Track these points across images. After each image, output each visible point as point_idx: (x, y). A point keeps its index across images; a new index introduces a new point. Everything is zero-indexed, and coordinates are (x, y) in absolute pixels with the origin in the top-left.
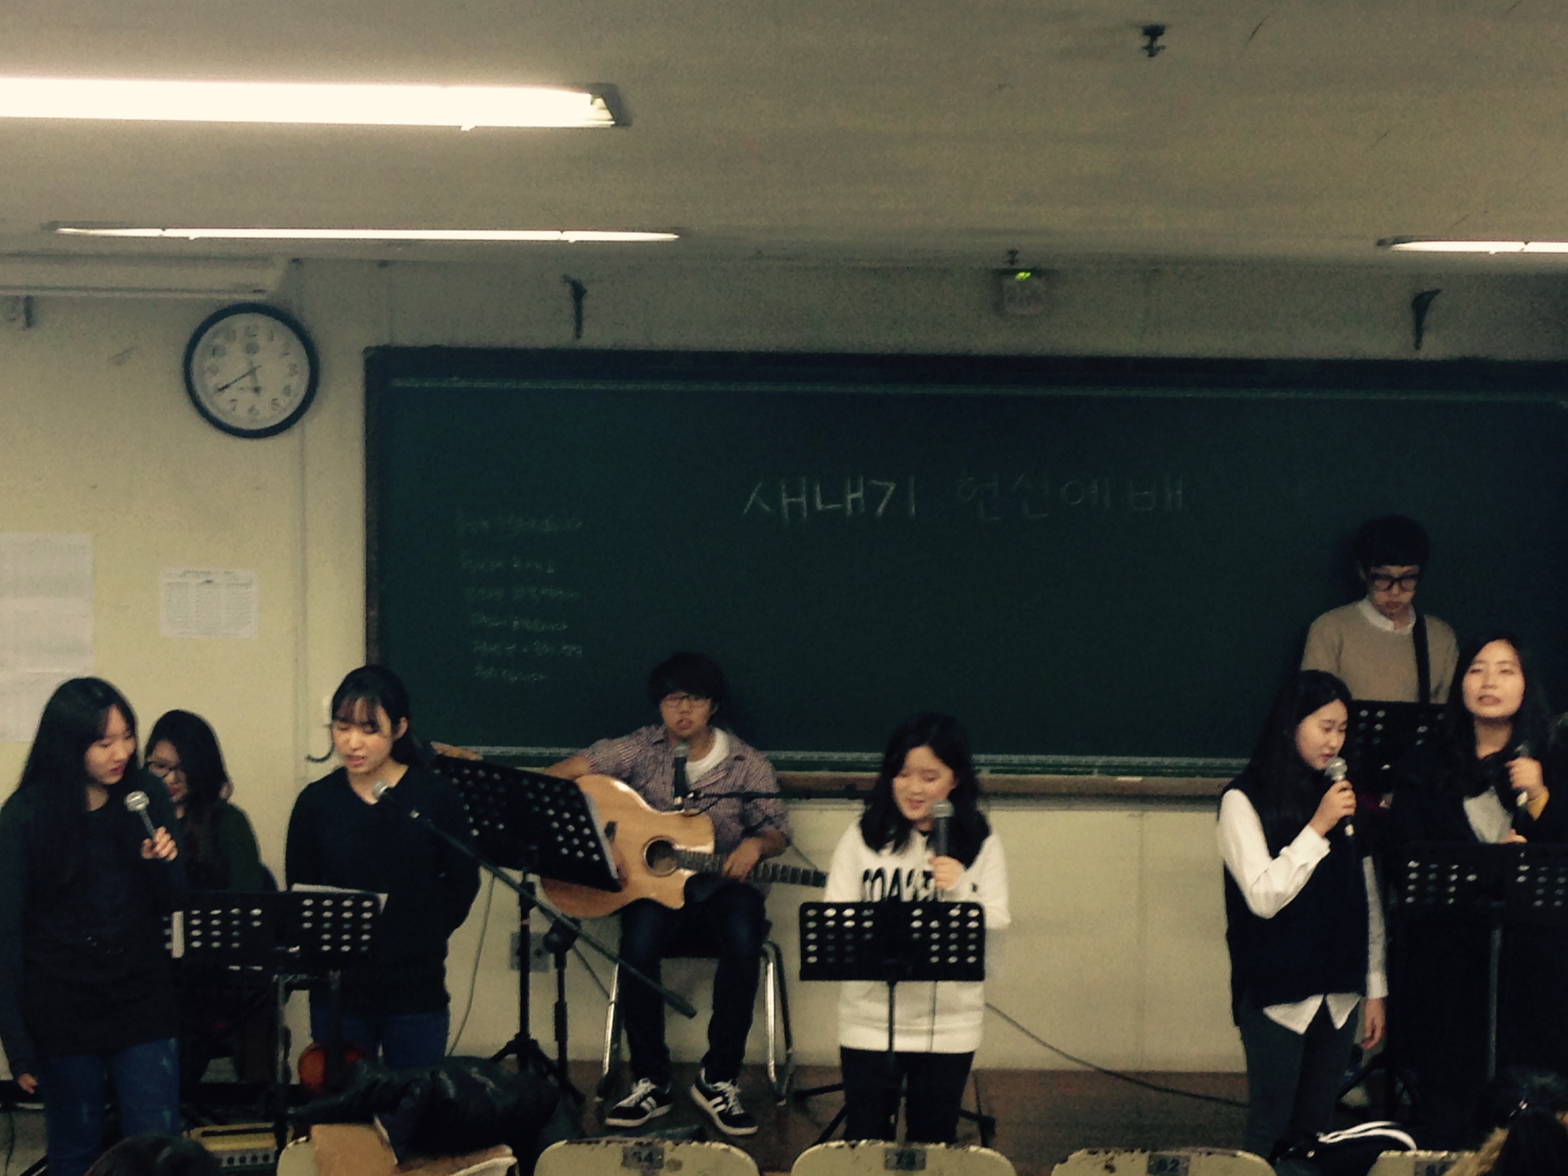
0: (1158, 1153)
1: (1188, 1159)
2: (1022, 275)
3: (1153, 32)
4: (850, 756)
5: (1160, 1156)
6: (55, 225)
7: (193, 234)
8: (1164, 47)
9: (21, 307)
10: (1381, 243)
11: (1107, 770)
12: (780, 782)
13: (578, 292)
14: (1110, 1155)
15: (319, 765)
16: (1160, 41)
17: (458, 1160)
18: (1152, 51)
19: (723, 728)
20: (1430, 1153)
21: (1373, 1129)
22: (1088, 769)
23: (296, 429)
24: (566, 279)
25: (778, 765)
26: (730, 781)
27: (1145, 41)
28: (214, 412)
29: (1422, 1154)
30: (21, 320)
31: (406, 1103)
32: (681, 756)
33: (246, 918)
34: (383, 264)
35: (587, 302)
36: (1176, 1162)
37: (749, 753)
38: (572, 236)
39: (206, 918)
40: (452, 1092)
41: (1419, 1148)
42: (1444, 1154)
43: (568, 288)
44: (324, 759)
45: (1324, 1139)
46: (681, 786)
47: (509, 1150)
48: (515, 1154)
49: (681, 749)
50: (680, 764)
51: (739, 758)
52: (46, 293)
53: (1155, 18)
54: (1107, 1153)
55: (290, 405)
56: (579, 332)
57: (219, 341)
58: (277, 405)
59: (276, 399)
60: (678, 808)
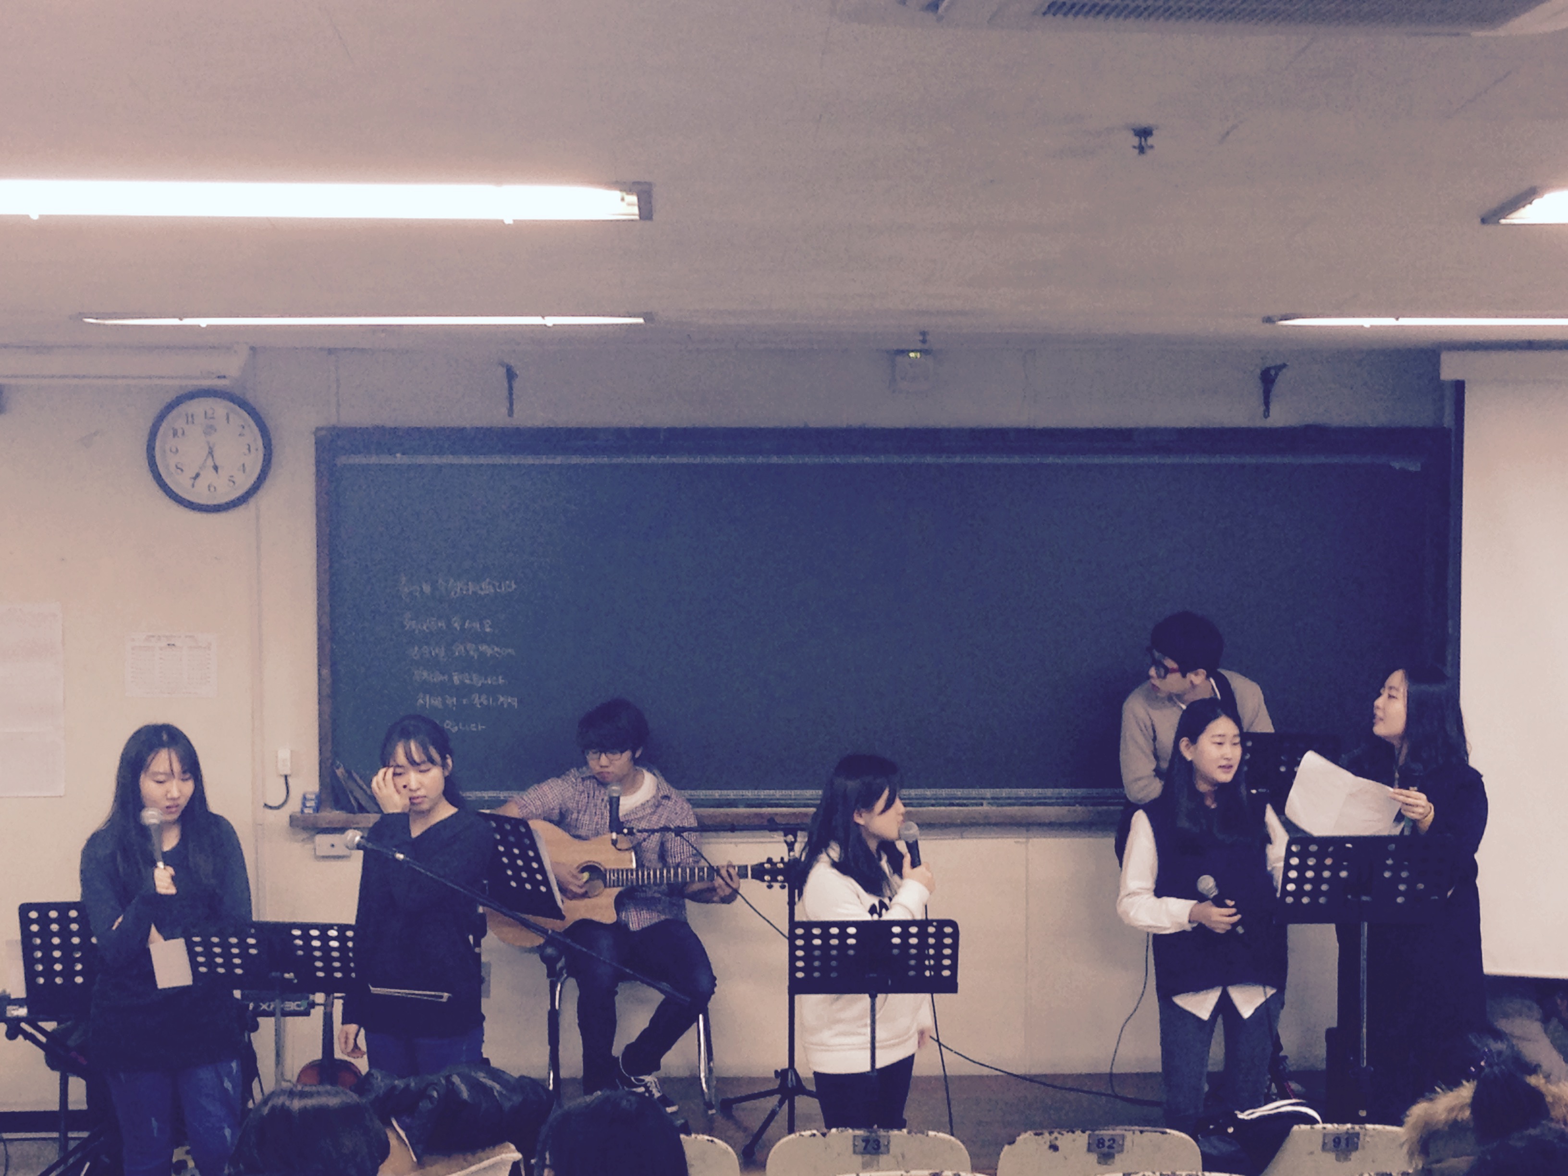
0: (1097, 1132)
1: (1123, 1137)
2: (912, 355)
3: (1144, 133)
4: (763, 794)
5: (1098, 1135)
6: (80, 316)
7: (203, 322)
8: (1152, 147)
10: (1269, 320)
11: (996, 801)
14: (1056, 1134)
15: (275, 812)
16: (1150, 141)
18: (1142, 149)
20: (1336, 1125)
21: (1284, 1106)
22: (979, 802)
23: (252, 502)
24: (502, 364)
26: (655, 818)
27: (1135, 141)
28: (173, 487)
29: (1329, 1126)
32: (615, 795)
33: (243, 946)
34: (330, 351)
35: (516, 384)
36: (1112, 1140)
37: (674, 793)
38: (550, 321)
39: (208, 946)
40: (465, 1094)
42: (1349, 1126)
43: (502, 371)
44: (278, 808)
46: (616, 825)
47: (513, 1147)
49: (615, 788)
50: (614, 803)
51: (666, 797)
52: (13, 381)
53: (1144, 122)
54: (1051, 1133)
55: (245, 482)
56: (511, 412)
57: (180, 424)
58: (234, 482)
59: (232, 476)
60: (614, 843)
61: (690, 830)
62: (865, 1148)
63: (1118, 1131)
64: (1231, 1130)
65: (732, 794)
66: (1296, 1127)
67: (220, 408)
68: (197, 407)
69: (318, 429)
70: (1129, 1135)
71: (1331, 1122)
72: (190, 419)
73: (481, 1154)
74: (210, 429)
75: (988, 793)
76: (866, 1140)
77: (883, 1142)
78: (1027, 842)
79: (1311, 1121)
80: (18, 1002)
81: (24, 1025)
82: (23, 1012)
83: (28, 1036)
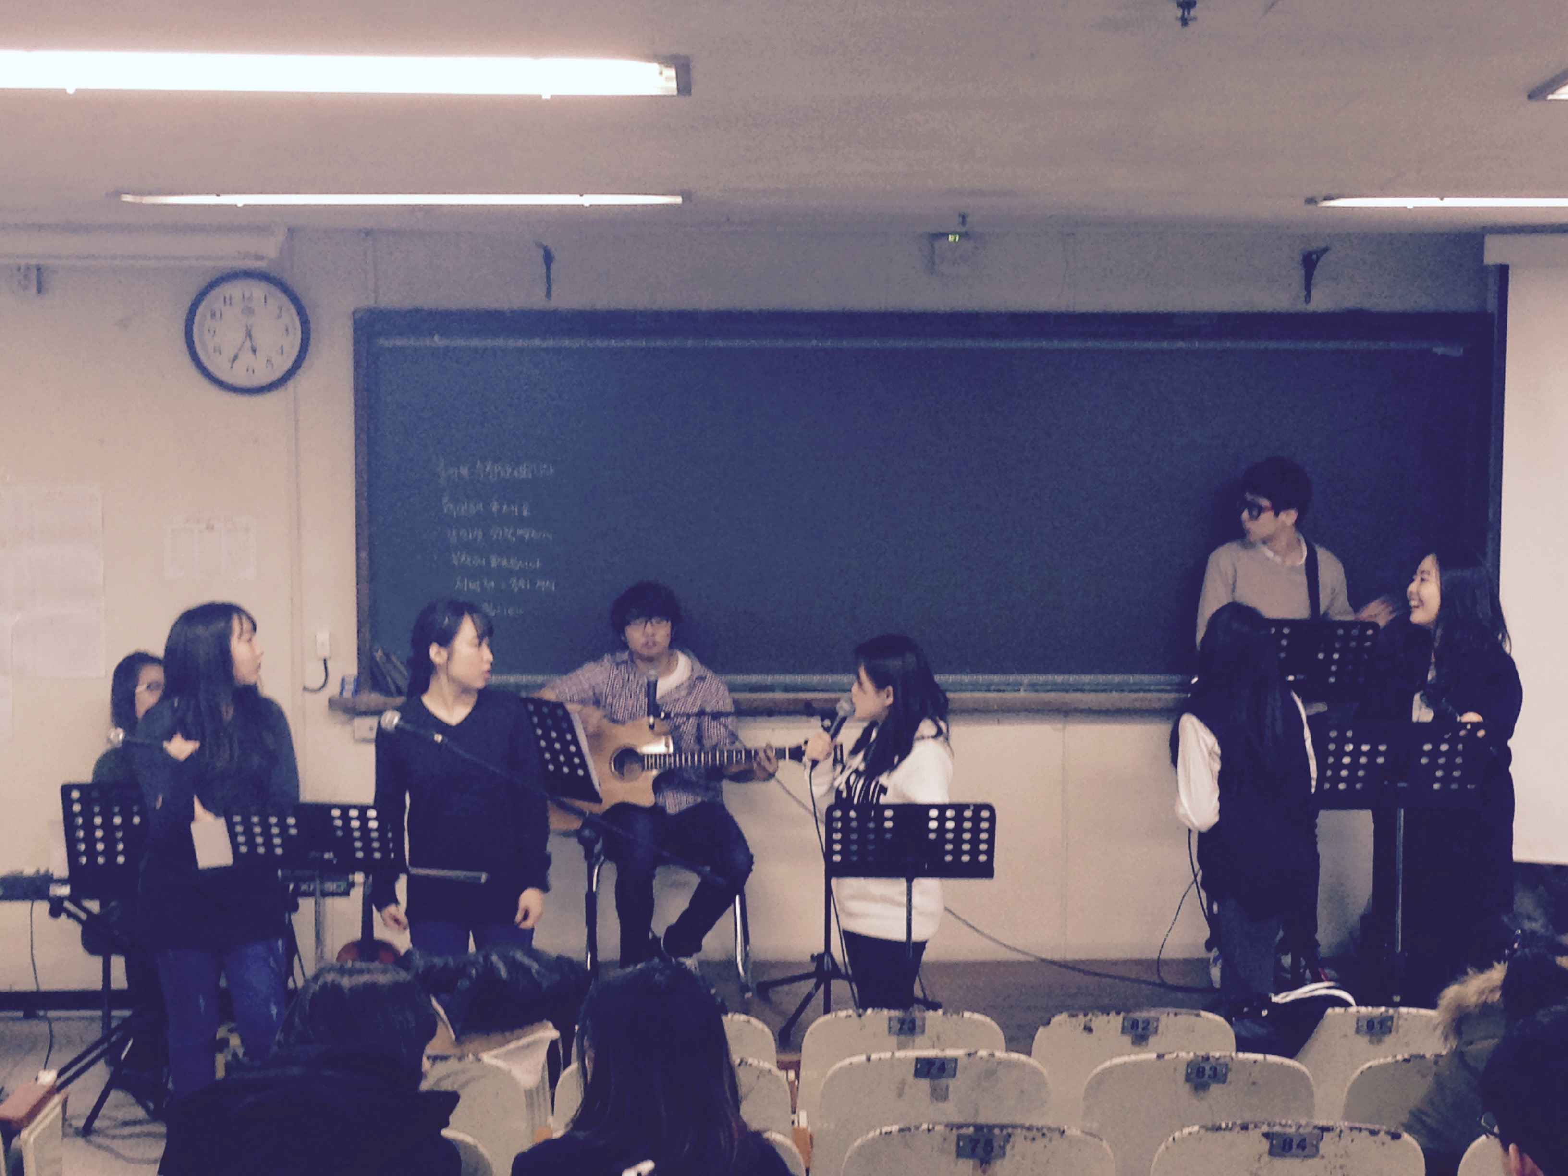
0: (1131, 1014)
1: (1158, 1020)
2: (952, 238)
3: (1187, 5)
4: (800, 679)
5: (1131, 1017)
6: (118, 193)
7: (241, 200)
8: (1195, 19)
9: (33, 275)
10: (1311, 201)
11: (1033, 687)
13: (548, 258)
14: (1090, 1016)
15: (316, 695)
16: (1193, 13)
18: (1185, 22)
19: (685, 652)
20: (1370, 1008)
23: (291, 384)
24: (539, 245)
26: (690, 702)
27: (1179, 12)
28: (211, 368)
29: (1363, 1009)
30: (34, 289)
31: (463, 984)
32: (652, 679)
35: (554, 267)
36: (1147, 1023)
37: (708, 674)
38: (589, 200)
39: (248, 825)
40: (504, 973)
41: (1359, 1004)
42: (1383, 1009)
43: (539, 255)
44: (318, 690)
45: (1279, 999)
46: (654, 709)
47: (550, 1025)
49: (653, 670)
50: (652, 687)
51: (701, 679)
52: (57, 262)
54: (1085, 1015)
55: (284, 364)
56: (548, 294)
58: (272, 365)
59: (270, 359)
60: (652, 727)
61: (727, 715)
62: (901, 1029)
63: (1152, 1013)
64: (1265, 1013)
66: (1330, 1011)
67: (258, 290)
68: (234, 290)
69: (355, 312)
70: (1164, 1019)
71: (1366, 1005)
72: (228, 301)
73: (517, 1032)
74: (249, 311)
75: (1026, 679)
76: (902, 1022)
77: (918, 1022)
78: (1064, 729)
79: (1345, 1004)
80: (62, 882)
81: (67, 905)
82: (65, 891)
83: (70, 915)
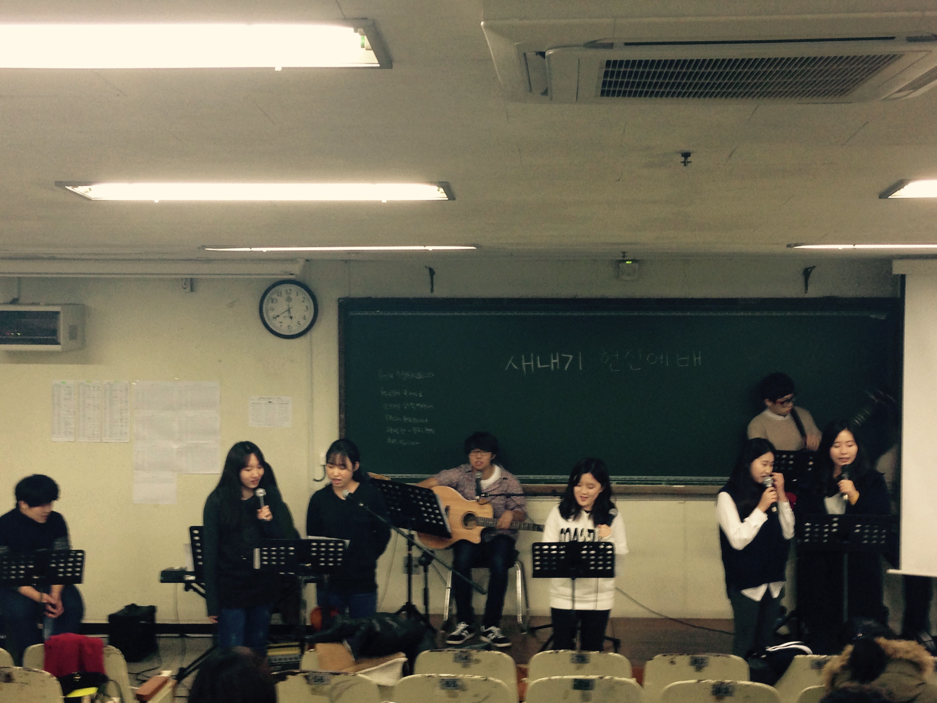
0: (695, 655)
1: (708, 658)
2: (628, 262)
3: (686, 155)
4: (553, 477)
5: (695, 657)
6: (204, 247)
7: (264, 250)
8: (690, 162)
9: (189, 283)
10: (789, 246)
11: (669, 483)
12: (524, 489)
13: (432, 272)
14: (673, 656)
15: (320, 483)
16: (689, 159)
17: (381, 659)
18: (685, 163)
19: (498, 465)
20: (819, 656)
21: (791, 645)
22: (660, 482)
23: (308, 335)
24: (426, 267)
25: (522, 481)
26: (501, 489)
27: (683, 159)
28: (271, 326)
29: (815, 656)
30: (189, 288)
31: (358, 634)
32: (479, 477)
33: (287, 551)
34: (346, 261)
35: (435, 277)
36: (703, 659)
37: (510, 476)
38: (430, 248)
39: (270, 551)
40: (378, 628)
41: (814, 653)
42: (825, 656)
43: (427, 272)
44: (321, 480)
45: (770, 649)
46: (479, 491)
47: (404, 655)
48: (407, 657)
49: (478, 475)
50: (478, 481)
51: (504, 479)
52: (200, 277)
53: (686, 149)
54: (671, 655)
55: (305, 325)
56: (432, 290)
57: (275, 296)
58: (300, 324)
59: (299, 322)
60: (478, 501)
62: (578, 660)
63: (705, 655)
64: (764, 656)
65: (538, 477)
66: (797, 656)
67: (294, 288)
68: (283, 288)
69: (339, 299)
70: (711, 658)
72: (280, 294)
73: (387, 658)
74: (289, 299)
75: (665, 478)
76: (579, 657)
77: (587, 658)
78: (685, 503)
79: (805, 653)
80: (190, 574)
81: (194, 585)
82: (192, 578)
83: (195, 590)
